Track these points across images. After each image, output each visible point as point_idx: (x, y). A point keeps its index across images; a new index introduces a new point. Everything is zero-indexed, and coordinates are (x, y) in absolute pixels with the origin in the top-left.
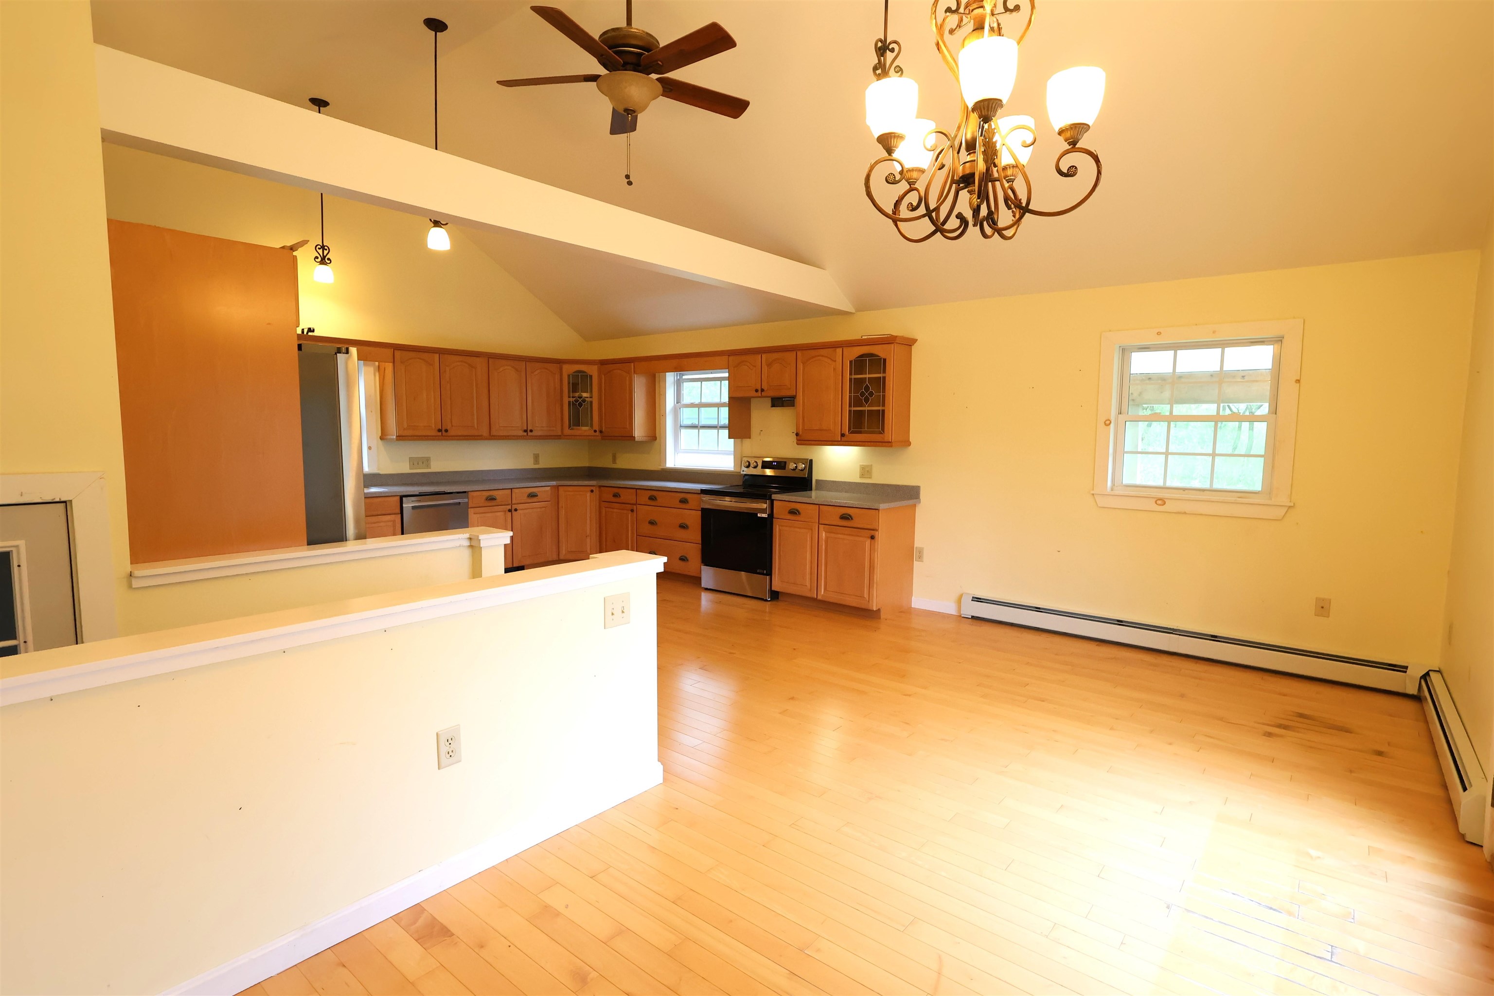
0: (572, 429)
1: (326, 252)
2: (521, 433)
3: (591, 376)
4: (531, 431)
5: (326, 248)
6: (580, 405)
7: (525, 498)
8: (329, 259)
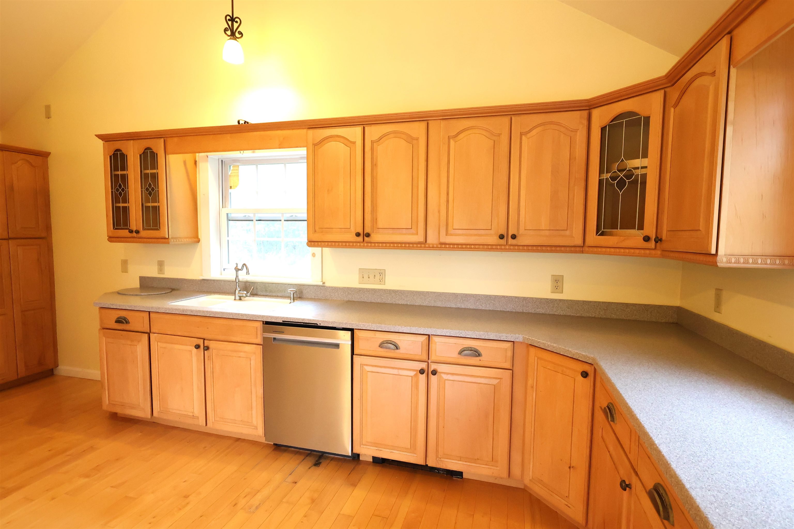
0: (602, 234)
1: (236, 25)
2: (494, 240)
3: (647, 119)
4: (514, 237)
5: (236, 20)
6: (621, 184)
7: (453, 355)
8: (240, 33)
